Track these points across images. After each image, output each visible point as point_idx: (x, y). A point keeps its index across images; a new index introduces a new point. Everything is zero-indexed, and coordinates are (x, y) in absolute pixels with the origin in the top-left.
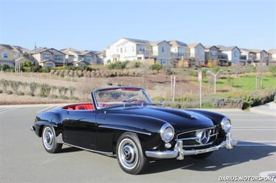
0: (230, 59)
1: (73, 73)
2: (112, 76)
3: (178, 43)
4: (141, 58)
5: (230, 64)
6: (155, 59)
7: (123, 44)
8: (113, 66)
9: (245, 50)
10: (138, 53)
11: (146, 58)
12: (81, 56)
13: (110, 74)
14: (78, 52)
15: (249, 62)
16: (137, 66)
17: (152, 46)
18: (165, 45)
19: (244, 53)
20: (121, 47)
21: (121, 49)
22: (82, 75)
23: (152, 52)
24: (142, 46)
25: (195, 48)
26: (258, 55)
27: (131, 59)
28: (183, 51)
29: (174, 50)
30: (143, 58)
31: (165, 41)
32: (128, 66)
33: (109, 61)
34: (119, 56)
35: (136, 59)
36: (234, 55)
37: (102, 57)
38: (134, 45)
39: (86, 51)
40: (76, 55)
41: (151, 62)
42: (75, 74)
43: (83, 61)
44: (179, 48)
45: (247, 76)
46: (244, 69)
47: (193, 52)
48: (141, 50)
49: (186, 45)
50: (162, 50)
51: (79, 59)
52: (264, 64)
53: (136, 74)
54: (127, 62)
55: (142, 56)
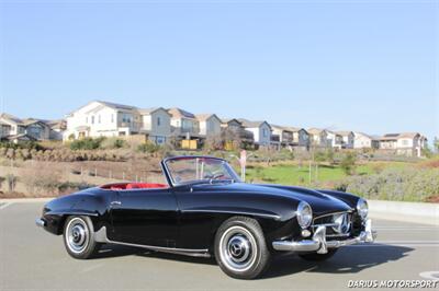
0: (257, 139)
1: (14, 153)
2: (80, 159)
3: (182, 112)
4: (124, 133)
5: (257, 147)
6: (147, 135)
7: (96, 110)
8: (79, 145)
9: (278, 127)
10: (119, 125)
11: (132, 133)
12: (22, 127)
13: (77, 156)
14: (17, 121)
15: (284, 145)
16: (118, 145)
17: (141, 116)
18: (161, 115)
19: (276, 132)
20: (92, 114)
21: (93, 118)
22: (30, 157)
23: (141, 124)
24: (126, 115)
25: (207, 120)
26: (296, 136)
27: (109, 135)
28: (189, 124)
29: (176, 122)
30: (127, 133)
31: (162, 109)
32: (103, 145)
33: (72, 136)
34: (88, 129)
35: (117, 134)
36: (262, 134)
37: (58, 130)
38: (114, 112)
39: (31, 119)
40: (14, 125)
41: (141, 140)
42: (18, 155)
43: (27, 136)
44: (183, 119)
45: (281, 165)
46: (277, 154)
47: (203, 127)
48: (124, 120)
49: (193, 116)
50: (157, 122)
51: (20, 131)
52: (304, 148)
53: (118, 158)
54: (103, 139)
55: (127, 130)
